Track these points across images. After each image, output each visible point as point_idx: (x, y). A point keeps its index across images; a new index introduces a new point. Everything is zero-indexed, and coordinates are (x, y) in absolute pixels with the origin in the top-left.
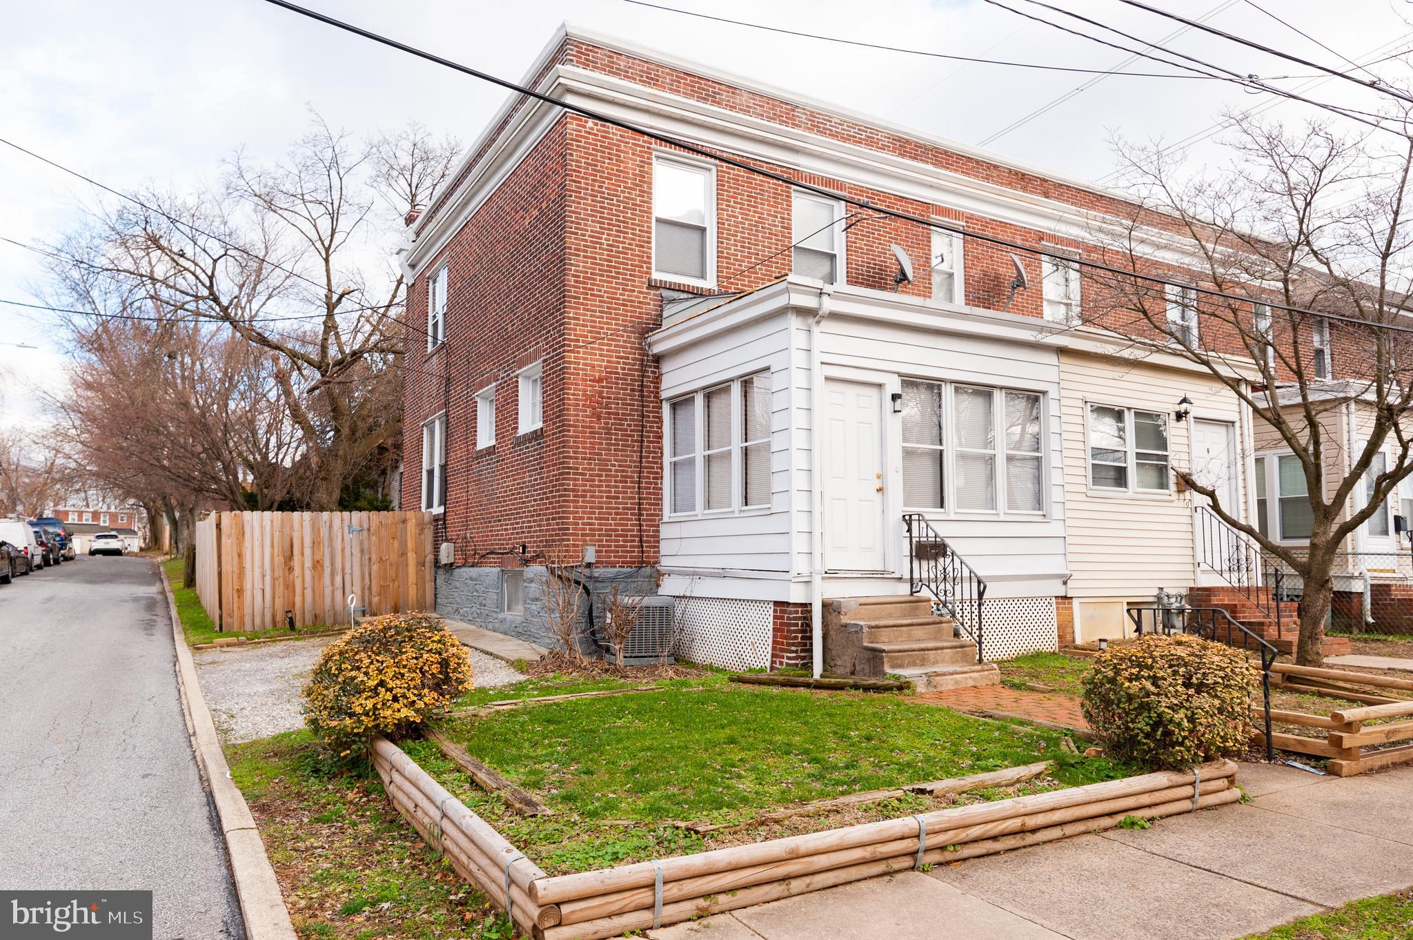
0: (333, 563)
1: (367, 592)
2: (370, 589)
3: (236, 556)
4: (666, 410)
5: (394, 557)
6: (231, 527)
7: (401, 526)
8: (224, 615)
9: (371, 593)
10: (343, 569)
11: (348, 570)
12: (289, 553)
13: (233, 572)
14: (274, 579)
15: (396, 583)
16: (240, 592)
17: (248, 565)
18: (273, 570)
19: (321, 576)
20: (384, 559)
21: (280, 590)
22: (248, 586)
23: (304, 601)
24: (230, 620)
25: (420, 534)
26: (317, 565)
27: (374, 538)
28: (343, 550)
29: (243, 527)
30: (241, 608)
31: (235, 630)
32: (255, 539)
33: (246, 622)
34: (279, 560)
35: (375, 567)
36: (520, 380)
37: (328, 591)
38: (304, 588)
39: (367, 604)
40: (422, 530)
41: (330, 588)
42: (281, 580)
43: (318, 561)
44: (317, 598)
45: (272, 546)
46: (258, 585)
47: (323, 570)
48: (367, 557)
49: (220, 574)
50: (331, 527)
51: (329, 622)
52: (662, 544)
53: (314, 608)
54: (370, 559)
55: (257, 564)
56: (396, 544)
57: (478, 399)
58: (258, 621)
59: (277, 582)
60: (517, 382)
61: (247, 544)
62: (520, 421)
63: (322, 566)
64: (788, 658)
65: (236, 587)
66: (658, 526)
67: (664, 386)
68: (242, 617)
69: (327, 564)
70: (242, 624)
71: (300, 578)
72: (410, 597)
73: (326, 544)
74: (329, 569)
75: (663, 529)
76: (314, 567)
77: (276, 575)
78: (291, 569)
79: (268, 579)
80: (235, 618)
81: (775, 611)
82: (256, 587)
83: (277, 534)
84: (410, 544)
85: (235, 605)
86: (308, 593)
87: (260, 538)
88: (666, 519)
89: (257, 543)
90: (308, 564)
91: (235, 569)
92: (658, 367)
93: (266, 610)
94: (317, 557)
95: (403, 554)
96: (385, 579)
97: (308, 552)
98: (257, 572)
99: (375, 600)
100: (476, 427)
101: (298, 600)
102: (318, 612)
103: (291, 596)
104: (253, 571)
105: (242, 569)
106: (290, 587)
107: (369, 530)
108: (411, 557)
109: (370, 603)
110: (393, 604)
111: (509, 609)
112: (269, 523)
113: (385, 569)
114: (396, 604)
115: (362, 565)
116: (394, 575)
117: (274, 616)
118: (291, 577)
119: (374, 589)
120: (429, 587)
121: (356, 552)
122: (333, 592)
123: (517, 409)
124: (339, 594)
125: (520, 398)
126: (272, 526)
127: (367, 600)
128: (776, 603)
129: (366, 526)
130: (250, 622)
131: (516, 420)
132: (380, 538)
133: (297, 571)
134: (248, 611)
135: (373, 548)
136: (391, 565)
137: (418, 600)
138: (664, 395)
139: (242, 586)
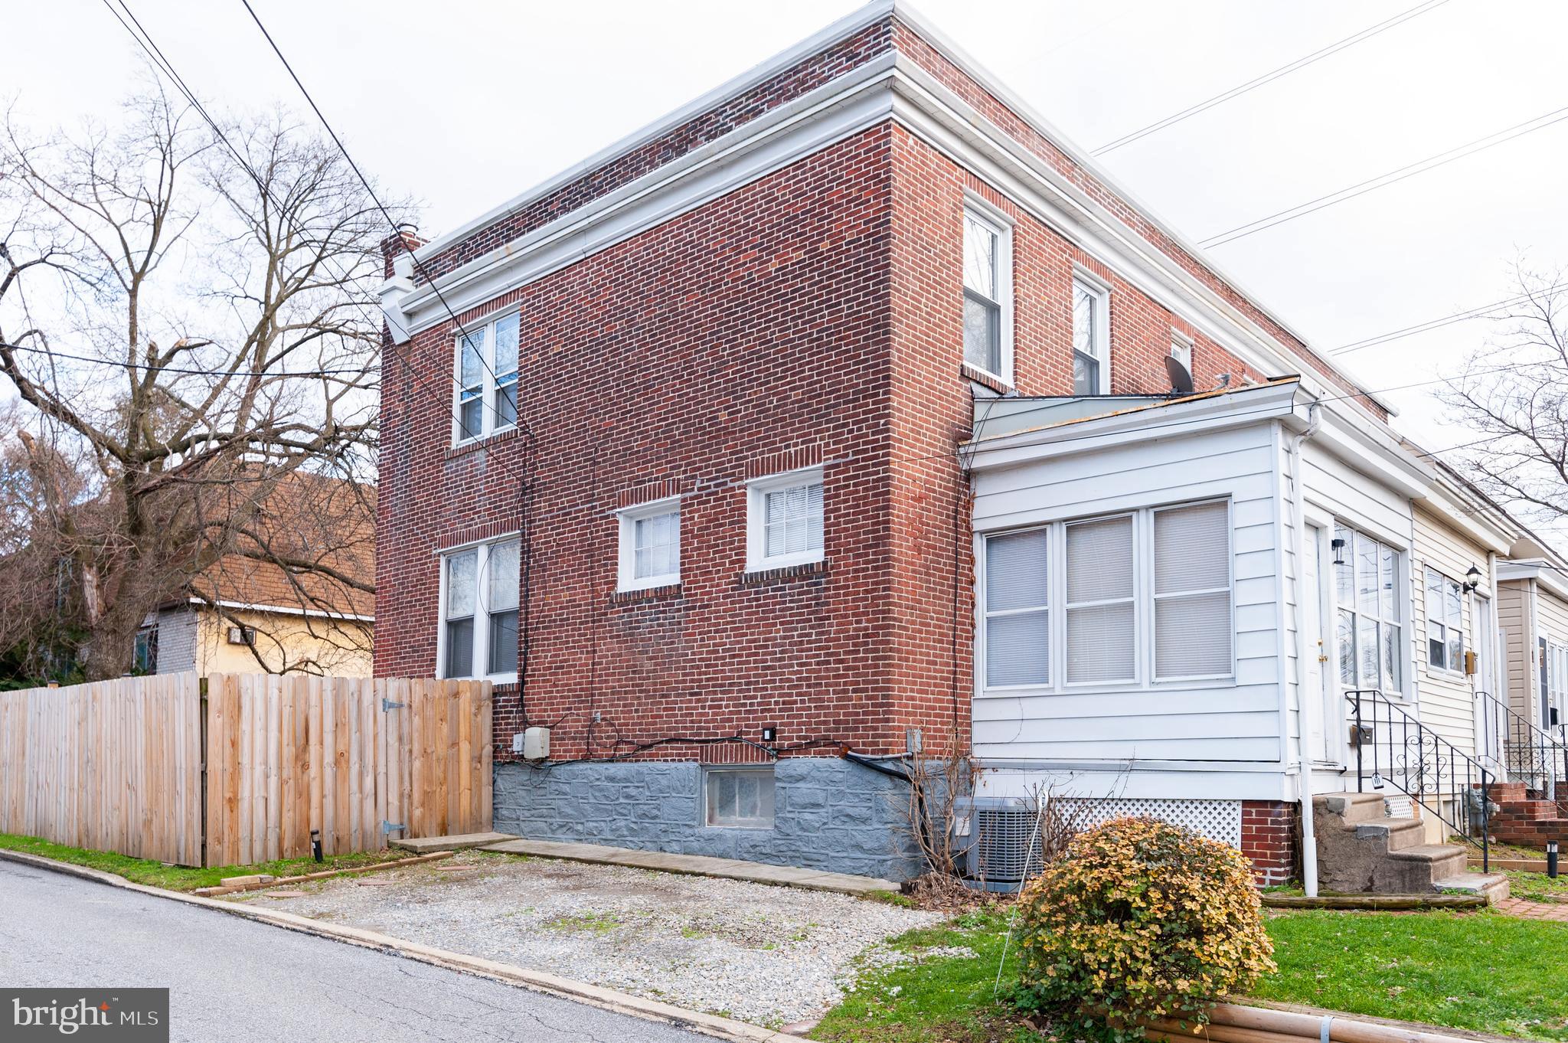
0: (361, 758)
1: (406, 801)
2: (410, 796)
3: (228, 743)
4: (979, 546)
5: (441, 749)
6: (222, 700)
7: (452, 701)
8: (210, 840)
9: (411, 804)
10: (375, 767)
11: (381, 769)
12: (303, 741)
13: (224, 770)
14: (282, 783)
15: (444, 788)
16: (233, 802)
17: (245, 760)
18: (280, 768)
19: (346, 778)
20: (429, 751)
21: (289, 799)
22: (245, 793)
23: (322, 816)
24: (218, 848)
25: (476, 715)
26: (340, 758)
27: (416, 720)
28: (375, 737)
29: (239, 697)
30: (234, 827)
31: (226, 863)
32: (257, 717)
33: (241, 851)
34: (289, 752)
35: (417, 764)
36: (749, 492)
37: (355, 799)
38: (323, 796)
39: (406, 820)
40: (479, 708)
41: (358, 795)
42: (291, 782)
43: (342, 754)
44: (340, 812)
45: (280, 731)
46: (259, 793)
47: (348, 768)
48: (407, 748)
49: (204, 774)
50: (359, 701)
51: (356, 846)
52: (975, 727)
53: (336, 828)
54: (411, 751)
55: (259, 758)
56: (445, 728)
57: (620, 518)
58: (258, 849)
59: (285, 787)
60: (745, 494)
61: (245, 726)
62: (748, 551)
63: (348, 761)
64: (1274, 874)
65: (228, 795)
66: (969, 703)
67: (976, 513)
68: (236, 842)
69: (354, 758)
70: (236, 852)
71: (318, 780)
72: (462, 809)
73: (354, 728)
74: (357, 766)
75: (976, 707)
76: (337, 763)
77: (285, 776)
78: (305, 766)
79: (273, 781)
80: (226, 845)
81: (1244, 813)
82: (256, 795)
83: (287, 711)
84: (464, 730)
85: (226, 824)
86: (329, 802)
87: (263, 716)
88: (979, 694)
89: (259, 725)
90: (329, 758)
91: (227, 765)
92: (968, 488)
93: (270, 830)
94: (341, 748)
95: (455, 744)
96: (430, 782)
97: (329, 739)
98: (259, 770)
99: (418, 813)
100: (616, 558)
101: (314, 814)
102: (341, 834)
103: (305, 808)
104: (252, 768)
105: (236, 765)
106: (303, 794)
107: (410, 706)
108: (465, 747)
109: (410, 819)
110: (439, 820)
111: (711, 820)
112: (276, 691)
113: (430, 768)
114: (443, 818)
115: (400, 761)
116: (442, 775)
117: (280, 840)
118: (305, 777)
119: (416, 796)
120: (487, 791)
121: (393, 740)
122: (361, 802)
123: (744, 534)
124: (369, 803)
125: (748, 518)
126: (280, 698)
127: (406, 814)
128: (1246, 803)
129: (406, 701)
130: (247, 850)
131: (741, 551)
132: (424, 719)
133: (313, 770)
134: (243, 833)
135: (416, 735)
136: (438, 759)
137: (471, 813)
138: (977, 526)
139: (236, 793)
